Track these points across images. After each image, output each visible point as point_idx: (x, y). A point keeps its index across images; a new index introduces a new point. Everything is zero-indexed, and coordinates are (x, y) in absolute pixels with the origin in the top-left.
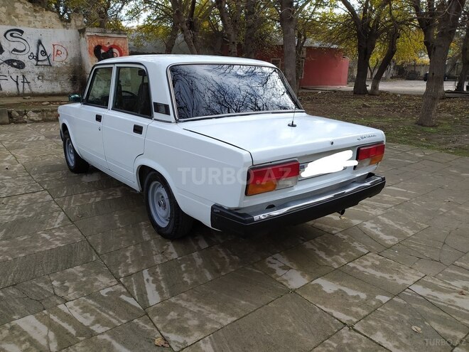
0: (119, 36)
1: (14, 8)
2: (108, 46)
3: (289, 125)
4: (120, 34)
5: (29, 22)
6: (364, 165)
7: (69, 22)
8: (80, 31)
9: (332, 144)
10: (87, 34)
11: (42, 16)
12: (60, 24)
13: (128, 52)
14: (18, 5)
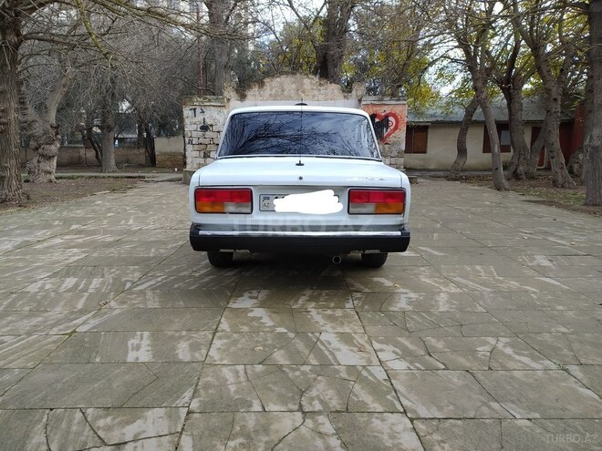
0: (398, 103)
1: (302, 84)
2: (383, 114)
3: (297, 165)
4: (399, 100)
5: (314, 96)
6: (364, 210)
7: (351, 92)
8: (360, 101)
9: (301, 178)
10: (363, 103)
11: (326, 89)
12: (342, 96)
13: (406, 120)
14: (306, 81)
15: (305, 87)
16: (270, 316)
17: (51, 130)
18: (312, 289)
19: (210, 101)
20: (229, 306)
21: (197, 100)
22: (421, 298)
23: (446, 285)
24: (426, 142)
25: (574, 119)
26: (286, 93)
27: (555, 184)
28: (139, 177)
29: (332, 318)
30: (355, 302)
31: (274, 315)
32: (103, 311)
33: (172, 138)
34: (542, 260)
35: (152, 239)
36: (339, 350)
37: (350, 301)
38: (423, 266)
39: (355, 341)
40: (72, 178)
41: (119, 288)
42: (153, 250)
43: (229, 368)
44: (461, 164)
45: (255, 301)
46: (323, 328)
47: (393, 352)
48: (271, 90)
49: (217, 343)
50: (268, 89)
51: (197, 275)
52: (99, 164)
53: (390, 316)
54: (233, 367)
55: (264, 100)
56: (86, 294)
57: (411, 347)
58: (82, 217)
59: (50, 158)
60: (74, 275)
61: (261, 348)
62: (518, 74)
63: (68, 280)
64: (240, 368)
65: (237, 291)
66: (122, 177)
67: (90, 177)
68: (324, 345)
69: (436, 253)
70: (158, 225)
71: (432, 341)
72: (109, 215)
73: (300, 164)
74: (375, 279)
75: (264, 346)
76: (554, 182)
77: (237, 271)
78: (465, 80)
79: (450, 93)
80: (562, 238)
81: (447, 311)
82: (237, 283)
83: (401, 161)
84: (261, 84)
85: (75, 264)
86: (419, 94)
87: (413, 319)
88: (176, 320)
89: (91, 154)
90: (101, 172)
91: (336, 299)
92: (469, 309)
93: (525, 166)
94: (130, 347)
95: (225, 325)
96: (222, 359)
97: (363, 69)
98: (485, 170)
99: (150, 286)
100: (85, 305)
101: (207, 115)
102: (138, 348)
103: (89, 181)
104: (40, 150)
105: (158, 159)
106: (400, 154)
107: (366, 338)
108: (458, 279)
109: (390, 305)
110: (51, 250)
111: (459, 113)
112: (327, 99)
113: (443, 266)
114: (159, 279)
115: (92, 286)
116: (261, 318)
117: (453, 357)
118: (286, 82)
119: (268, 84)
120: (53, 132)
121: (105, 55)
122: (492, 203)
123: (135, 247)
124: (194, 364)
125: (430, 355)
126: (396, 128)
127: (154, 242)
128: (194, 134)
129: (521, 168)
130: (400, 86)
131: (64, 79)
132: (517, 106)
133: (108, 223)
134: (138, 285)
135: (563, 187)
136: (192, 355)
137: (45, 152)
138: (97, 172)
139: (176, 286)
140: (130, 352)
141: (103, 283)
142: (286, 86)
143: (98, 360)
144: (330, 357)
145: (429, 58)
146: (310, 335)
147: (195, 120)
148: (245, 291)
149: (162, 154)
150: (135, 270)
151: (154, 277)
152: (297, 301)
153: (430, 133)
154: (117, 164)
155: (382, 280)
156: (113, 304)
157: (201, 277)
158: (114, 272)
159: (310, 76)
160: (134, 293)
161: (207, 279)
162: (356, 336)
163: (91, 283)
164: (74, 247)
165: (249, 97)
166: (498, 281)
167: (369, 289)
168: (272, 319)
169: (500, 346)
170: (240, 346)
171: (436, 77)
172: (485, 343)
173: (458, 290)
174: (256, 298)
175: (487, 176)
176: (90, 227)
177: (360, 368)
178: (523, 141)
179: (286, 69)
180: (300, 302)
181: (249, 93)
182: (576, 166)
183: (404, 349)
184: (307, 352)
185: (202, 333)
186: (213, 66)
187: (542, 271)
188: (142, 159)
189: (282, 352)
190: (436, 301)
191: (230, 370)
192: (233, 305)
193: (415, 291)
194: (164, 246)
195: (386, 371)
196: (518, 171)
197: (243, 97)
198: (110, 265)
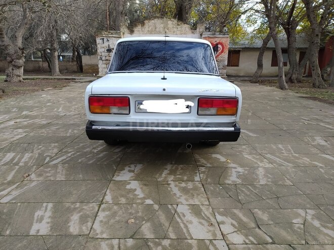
0: (224, 36)
1: (167, 24)
2: (215, 43)
3: (162, 79)
4: (224, 35)
5: (174, 32)
6: (208, 113)
7: (196, 29)
8: (201, 35)
9: (164, 90)
10: (203, 36)
11: (181, 27)
12: (190, 31)
13: (228, 46)
14: (170, 22)
15: (169, 26)
16: (141, 188)
17: (19, 51)
18: (171, 164)
19: (112, 34)
20: (114, 179)
21: (104, 33)
22: (246, 172)
23: (262, 161)
24: (239, 60)
25: (324, 47)
26: (157, 30)
27: (314, 86)
28: (73, 79)
29: (185, 190)
30: (201, 175)
31: (145, 187)
32: (25, 182)
33: (92, 56)
34: (320, 140)
35: (72, 122)
36: (191, 222)
37: (198, 174)
38: (244, 145)
39: (202, 213)
40: (33, 79)
41: (41, 163)
42: (70, 131)
43: (107, 242)
44: (259, 73)
45: (132, 174)
46: (179, 200)
47: (232, 224)
48: (149, 28)
49: (102, 215)
50: (147, 27)
51: (95, 151)
52: (50, 71)
53: (226, 188)
54: (109, 241)
55: (145, 34)
56: (17, 167)
57: (245, 219)
58: (31, 106)
59: (19, 67)
60: (14, 151)
61: (133, 220)
62: (294, 20)
63: (9, 154)
64: (115, 242)
65: (120, 165)
66: (62, 79)
67: (44, 79)
68: (179, 217)
69: (251, 134)
70: (77, 112)
71: (259, 213)
72: (48, 104)
73: (164, 79)
74: (214, 156)
75: (136, 218)
76: (313, 84)
77: (122, 148)
78: (263, 24)
79: (254, 31)
80: (329, 123)
81: (266, 185)
82: (121, 159)
83: (225, 71)
84: (143, 24)
85: (17, 141)
86: (235, 31)
87: (242, 191)
88: (75, 192)
89: (46, 65)
90: (51, 75)
91: (188, 173)
92: (280, 183)
93: (296, 75)
94: (36, 218)
95: (108, 198)
96: (102, 233)
97: (203, 16)
98: (272, 77)
99: (62, 160)
100: (14, 177)
101: (110, 43)
102: (40, 220)
103: (43, 81)
104: (13, 63)
105: (84, 68)
106: (224, 68)
107: (211, 210)
108: (269, 156)
109: (225, 178)
110: (4, 130)
111: (259, 43)
112: (183, 34)
113: (257, 145)
114: (69, 155)
115: (23, 160)
116: (135, 190)
117: (277, 229)
118: (158, 23)
119: (146, 24)
120: (20, 52)
121: (44, 3)
122: (280, 98)
123: (59, 129)
124: (80, 238)
125: (259, 228)
126: (222, 51)
127: (72, 124)
128: (103, 54)
129: (294, 76)
130: (225, 26)
131: (26, 20)
132: (293, 39)
133: (46, 110)
134: (54, 160)
135: (319, 88)
136: (81, 228)
137: (16, 64)
138: (48, 75)
139: (80, 160)
140: (34, 224)
141: (31, 158)
142: (158, 26)
143: (8, 232)
144: (185, 230)
145: (242, 10)
146: (170, 206)
147: (103, 45)
148: (125, 165)
149: (86, 65)
150: (55, 147)
151: (67, 152)
152: (161, 174)
153: (241, 54)
154: (61, 71)
155: (218, 156)
156: (33, 176)
157: (98, 153)
158: (40, 148)
159: (172, 19)
160: (49, 167)
161: (101, 155)
162: (203, 208)
163: (23, 157)
164: (20, 128)
165: (135, 32)
166: (295, 157)
167: (210, 164)
168: (143, 191)
169: (309, 218)
170: (117, 218)
171: (245, 21)
172: (298, 215)
173: (271, 166)
174: (133, 171)
175: (274, 80)
176: (34, 113)
177: (208, 242)
178: (296, 60)
179: (158, 15)
180: (163, 175)
181: (136, 30)
182: (325, 75)
183: (240, 221)
184: (167, 224)
185: (91, 205)
186: (115, 12)
187: (323, 149)
188: (75, 68)
189: (148, 224)
190: (257, 175)
191: (107, 245)
192: (117, 178)
193: (242, 166)
194: (78, 128)
195: (228, 245)
196: (292, 78)
197: (132, 32)
198: (39, 143)
